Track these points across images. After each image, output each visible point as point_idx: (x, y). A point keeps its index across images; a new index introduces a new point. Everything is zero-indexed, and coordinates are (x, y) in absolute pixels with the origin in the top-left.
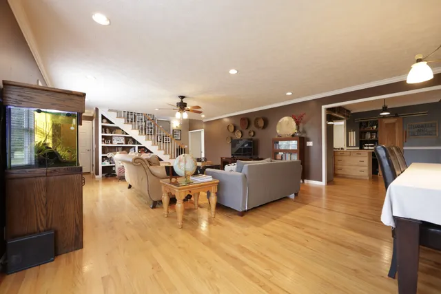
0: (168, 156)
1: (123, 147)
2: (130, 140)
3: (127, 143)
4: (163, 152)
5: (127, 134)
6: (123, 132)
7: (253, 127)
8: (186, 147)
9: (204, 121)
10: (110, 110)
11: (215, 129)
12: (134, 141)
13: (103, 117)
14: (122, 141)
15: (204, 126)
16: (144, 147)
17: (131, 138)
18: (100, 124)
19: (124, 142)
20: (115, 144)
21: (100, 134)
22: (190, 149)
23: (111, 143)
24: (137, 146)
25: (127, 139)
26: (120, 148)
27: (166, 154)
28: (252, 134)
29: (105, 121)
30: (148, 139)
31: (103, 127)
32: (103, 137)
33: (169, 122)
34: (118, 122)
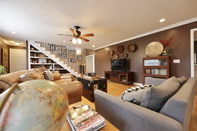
0: (73, 70)
1: (45, 65)
2: (50, 61)
3: (47, 63)
4: (70, 68)
5: (47, 57)
6: (45, 56)
7: (126, 51)
8: (85, 65)
9: (94, 50)
10: (36, 42)
11: (101, 54)
12: (52, 62)
13: (31, 47)
14: (45, 61)
15: (94, 53)
16: (59, 65)
17: (50, 59)
18: (29, 51)
19: (46, 62)
20: (40, 63)
21: (29, 57)
22: (87, 66)
23: (38, 62)
24: (54, 64)
25: (48, 60)
26: (43, 66)
27: (72, 69)
28: (125, 56)
29: (32, 49)
30: (61, 60)
31: (31, 52)
32: (31, 59)
33: (75, 51)
34: (41, 50)
